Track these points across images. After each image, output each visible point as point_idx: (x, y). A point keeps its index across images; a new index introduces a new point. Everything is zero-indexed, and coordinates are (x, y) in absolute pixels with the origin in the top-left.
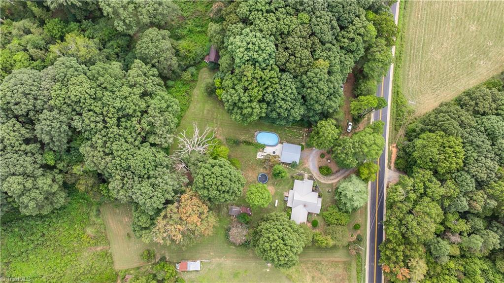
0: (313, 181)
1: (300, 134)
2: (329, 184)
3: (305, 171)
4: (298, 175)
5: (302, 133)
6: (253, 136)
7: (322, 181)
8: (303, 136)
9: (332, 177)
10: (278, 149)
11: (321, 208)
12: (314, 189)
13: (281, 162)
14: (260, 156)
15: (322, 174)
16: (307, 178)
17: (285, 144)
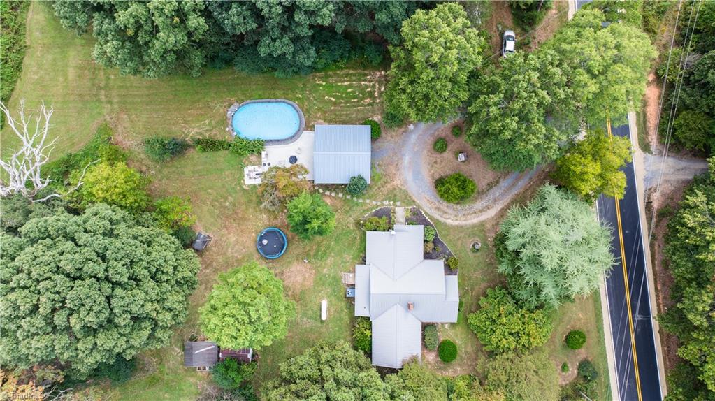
0: (422, 227)
1: (362, 90)
2: (473, 226)
3: (395, 201)
4: (376, 214)
5: (367, 87)
6: (224, 121)
7: (450, 222)
8: (371, 95)
9: (478, 205)
10: (303, 147)
11: (461, 304)
12: (429, 250)
13: (321, 185)
14: (252, 176)
15: (448, 200)
16: (403, 220)
17: (322, 128)
